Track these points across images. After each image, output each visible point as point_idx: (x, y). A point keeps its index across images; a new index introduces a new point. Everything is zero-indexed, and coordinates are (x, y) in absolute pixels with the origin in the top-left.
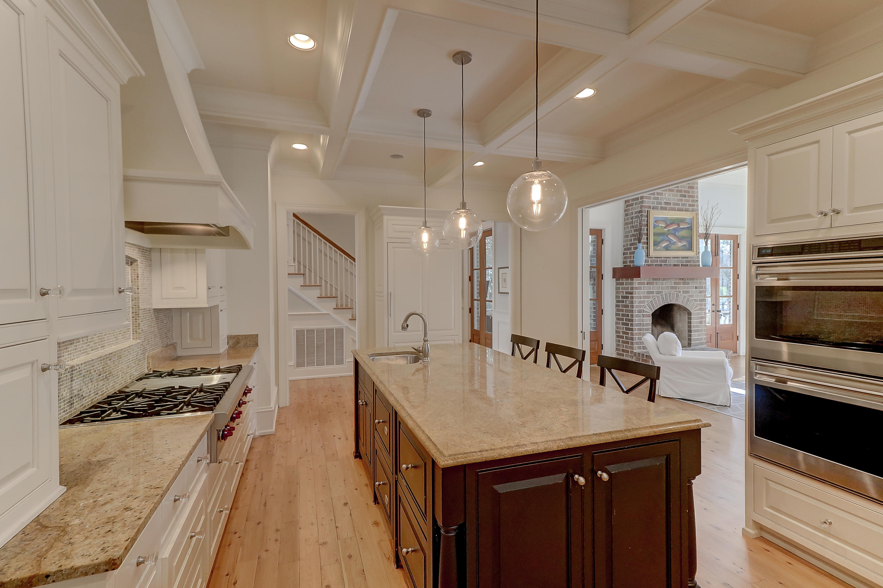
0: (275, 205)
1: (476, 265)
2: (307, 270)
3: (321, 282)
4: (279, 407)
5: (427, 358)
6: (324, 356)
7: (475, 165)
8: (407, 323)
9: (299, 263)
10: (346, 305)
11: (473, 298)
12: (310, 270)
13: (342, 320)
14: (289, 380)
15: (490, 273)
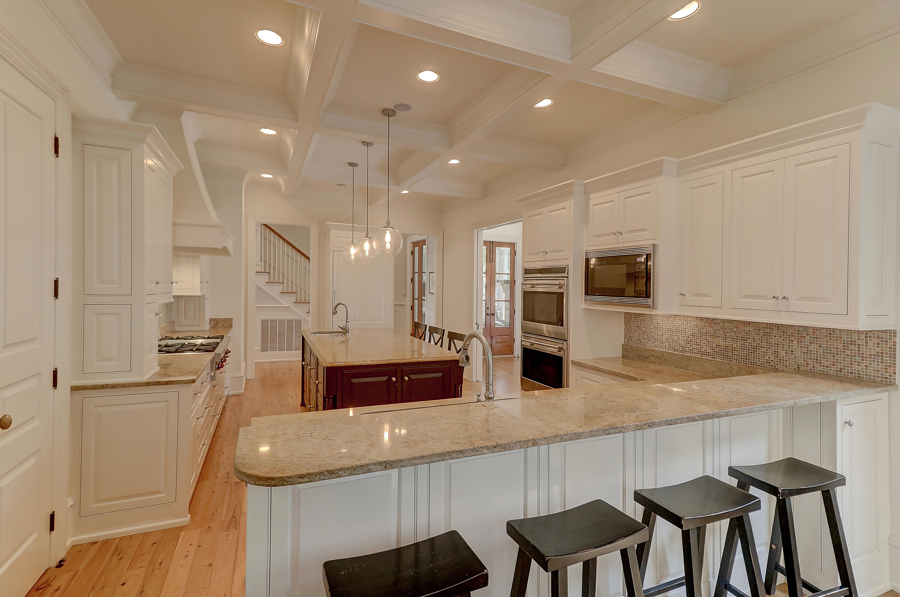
0: (246, 217)
1: (416, 270)
2: (272, 268)
3: (283, 279)
4: (246, 379)
5: (348, 334)
6: (285, 343)
7: (402, 192)
8: (336, 310)
9: (265, 262)
10: (305, 300)
11: (414, 298)
12: (274, 269)
13: (299, 312)
14: (255, 361)
15: (425, 277)
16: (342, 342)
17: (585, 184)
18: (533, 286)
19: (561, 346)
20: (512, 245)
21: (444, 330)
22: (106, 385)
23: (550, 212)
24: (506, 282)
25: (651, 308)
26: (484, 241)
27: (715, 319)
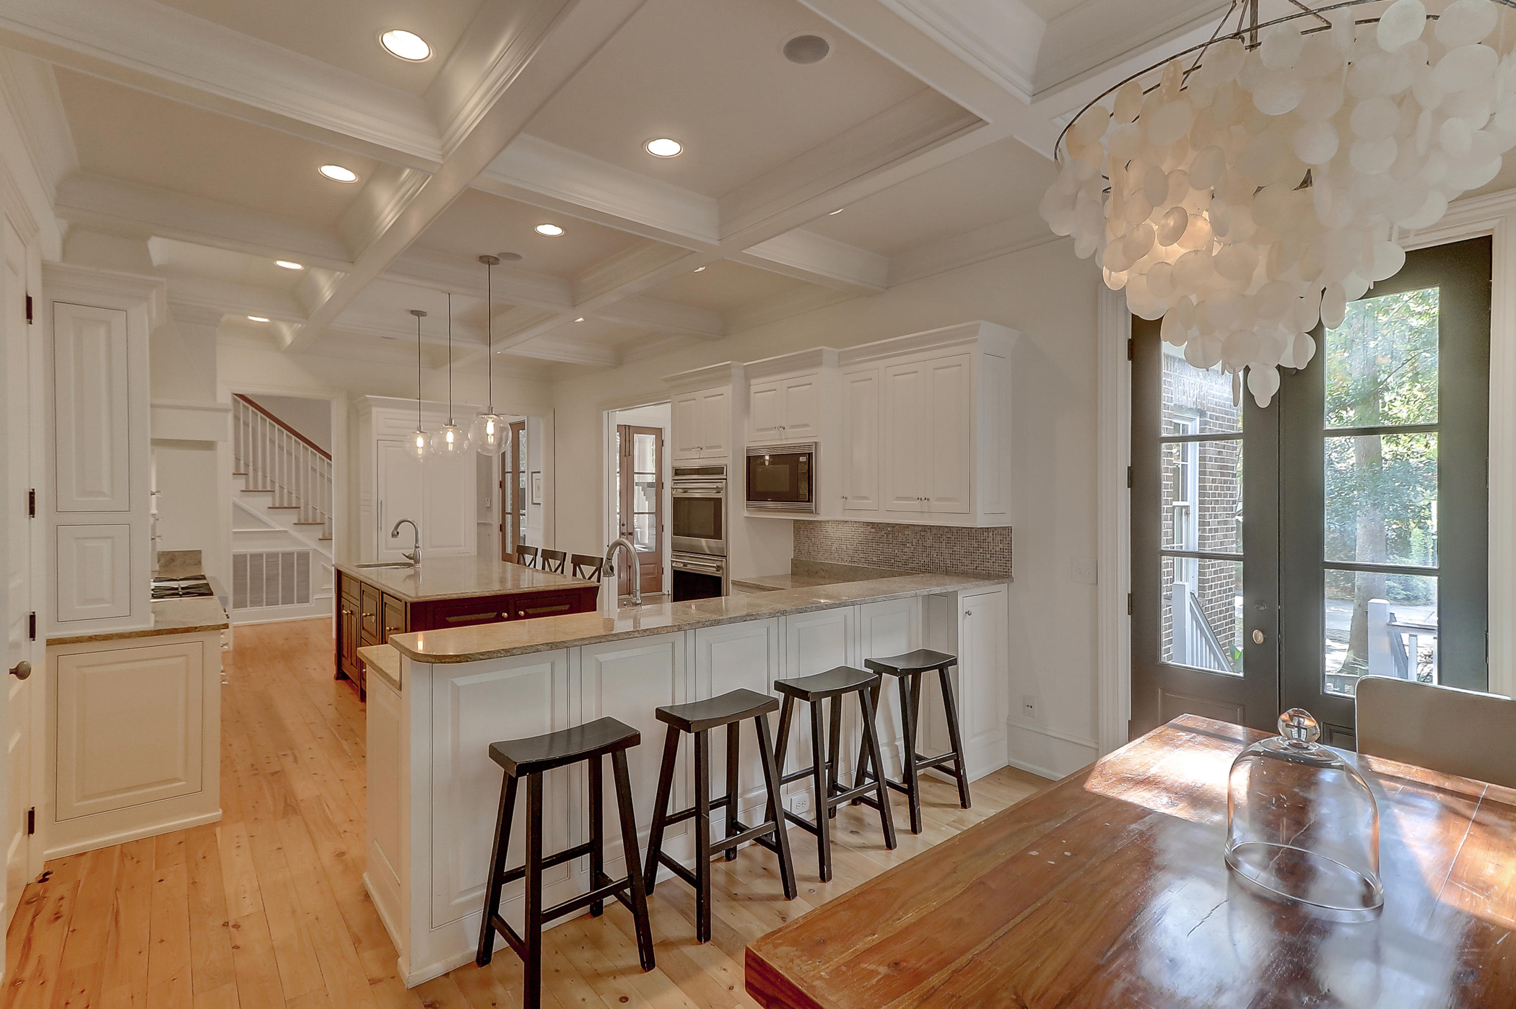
1: (509, 468)
2: (251, 468)
3: (273, 486)
5: (418, 564)
6: (278, 591)
8: (398, 530)
10: (315, 519)
11: (505, 511)
13: (307, 541)
14: (234, 623)
15: (523, 479)
16: (409, 577)
17: (744, 366)
18: (685, 490)
19: (719, 564)
20: (658, 432)
21: (565, 554)
22: (96, 636)
23: (705, 397)
24: (650, 485)
25: (813, 513)
26: (618, 425)
27: (880, 523)
